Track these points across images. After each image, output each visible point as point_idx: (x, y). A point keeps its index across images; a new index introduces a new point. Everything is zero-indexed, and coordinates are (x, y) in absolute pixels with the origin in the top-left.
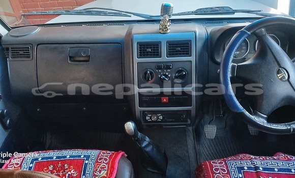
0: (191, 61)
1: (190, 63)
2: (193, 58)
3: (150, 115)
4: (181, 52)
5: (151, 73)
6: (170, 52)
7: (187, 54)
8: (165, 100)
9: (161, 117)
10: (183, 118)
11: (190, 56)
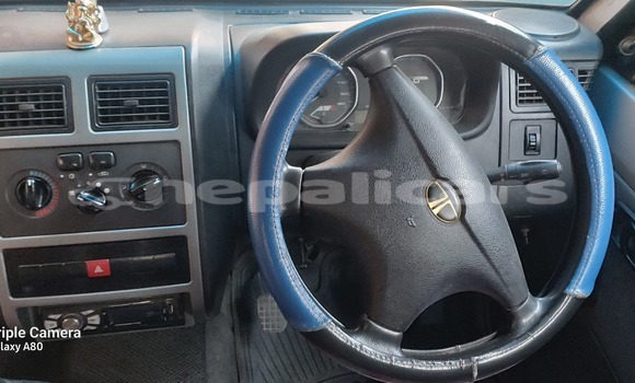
0: (177, 143)
1: (173, 148)
2: (182, 132)
3: (58, 316)
4: (141, 110)
5: (40, 184)
6: (102, 111)
7: (162, 117)
8: (98, 270)
9: (96, 320)
10: (167, 315)
11: (174, 125)
